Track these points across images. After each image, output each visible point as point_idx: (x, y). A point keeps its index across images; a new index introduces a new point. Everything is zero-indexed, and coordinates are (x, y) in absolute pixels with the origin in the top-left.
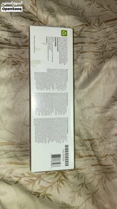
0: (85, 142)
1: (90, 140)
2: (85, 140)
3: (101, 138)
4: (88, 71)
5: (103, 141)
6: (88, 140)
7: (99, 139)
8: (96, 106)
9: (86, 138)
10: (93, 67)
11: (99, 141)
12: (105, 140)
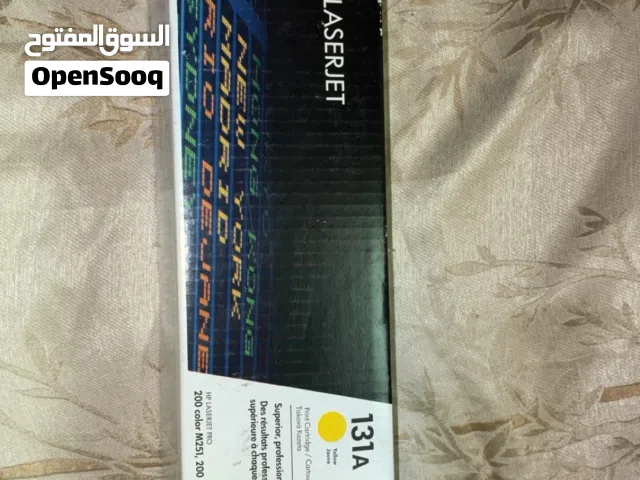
0: (458, 438)
1: (479, 427)
2: (459, 430)
3: (535, 415)
4: (457, 90)
5: (546, 427)
6: (473, 430)
7: (527, 422)
8: (499, 258)
9: (463, 422)
10: (480, 70)
11: (526, 428)
12: (553, 423)
